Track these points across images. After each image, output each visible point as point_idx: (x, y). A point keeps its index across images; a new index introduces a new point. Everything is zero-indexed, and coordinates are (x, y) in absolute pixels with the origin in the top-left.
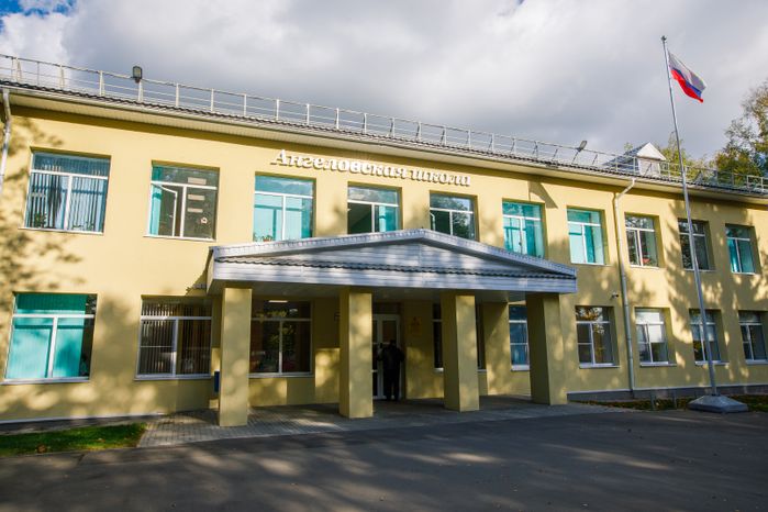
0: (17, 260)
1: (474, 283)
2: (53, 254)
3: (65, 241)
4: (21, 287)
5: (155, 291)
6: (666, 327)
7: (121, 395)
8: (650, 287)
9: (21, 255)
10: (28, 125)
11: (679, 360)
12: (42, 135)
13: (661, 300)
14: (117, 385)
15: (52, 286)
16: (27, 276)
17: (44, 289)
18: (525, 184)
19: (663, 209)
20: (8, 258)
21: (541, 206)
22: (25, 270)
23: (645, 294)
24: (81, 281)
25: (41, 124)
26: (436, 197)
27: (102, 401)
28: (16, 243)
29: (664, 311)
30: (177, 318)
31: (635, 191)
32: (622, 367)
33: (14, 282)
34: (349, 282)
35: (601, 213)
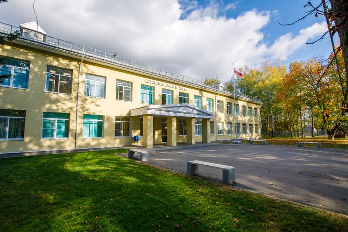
0: (84, 105)
1: (196, 116)
2: (93, 104)
3: (96, 100)
4: (86, 113)
5: (118, 115)
6: (223, 126)
7: (112, 142)
8: (221, 117)
9: (85, 104)
10: (85, 66)
11: (225, 134)
12: (89, 70)
13: (222, 121)
14: (111, 139)
15: (94, 113)
16: (87, 110)
17: (91, 113)
18: (198, 91)
19: (224, 99)
20: (82, 105)
21: (201, 97)
22: (87, 108)
23: (220, 119)
24: (100, 112)
25: (89, 66)
26: (181, 94)
27: (108, 143)
28: (84, 100)
29: (222, 123)
30: (123, 122)
31: (220, 95)
32: (215, 135)
33: (84, 111)
34: (174, 115)
35: (213, 99)
